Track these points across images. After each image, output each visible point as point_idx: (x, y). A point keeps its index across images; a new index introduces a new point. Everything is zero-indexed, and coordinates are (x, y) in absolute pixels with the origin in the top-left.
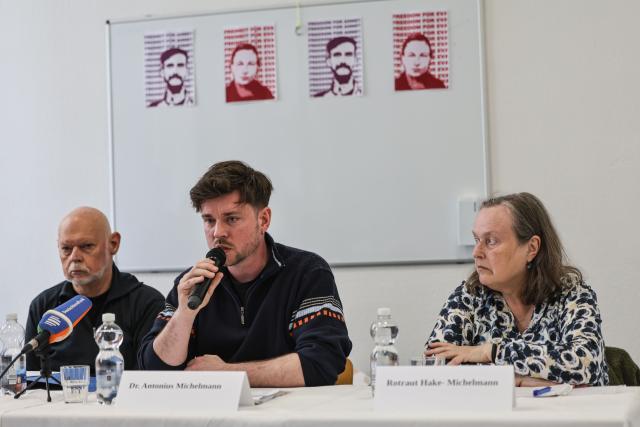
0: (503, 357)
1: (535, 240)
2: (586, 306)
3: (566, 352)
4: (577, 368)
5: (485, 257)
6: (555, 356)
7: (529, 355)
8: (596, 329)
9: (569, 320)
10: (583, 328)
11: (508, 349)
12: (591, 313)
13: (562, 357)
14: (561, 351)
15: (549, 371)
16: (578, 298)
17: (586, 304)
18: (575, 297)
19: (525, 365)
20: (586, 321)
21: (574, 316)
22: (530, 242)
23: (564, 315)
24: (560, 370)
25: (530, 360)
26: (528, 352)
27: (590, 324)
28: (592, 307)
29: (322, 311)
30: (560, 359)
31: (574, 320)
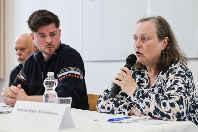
0: (136, 96)
1: (166, 40)
2: (180, 78)
3: (164, 101)
4: (168, 112)
5: (142, 47)
6: (158, 101)
7: (147, 97)
8: (184, 91)
9: (169, 84)
10: (176, 90)
11: (139, 92)
12: (182, 82)
13: (161, 103)
14: (162, 100)
15: (154, 109)
16: (176, 73)
17: (180, 77)
18: (175, 72)
19: (144, 101)
20: (179, 87)
21: (172, 83)
22: (164, 40)
23: (167, 81)
24: (159, 110)
25: (147, 100)
26: (147, 95)
27: (181, 88)
28: (183, 79)
29: (68, 74)
30: (160, 104)
31: (172, 86)
